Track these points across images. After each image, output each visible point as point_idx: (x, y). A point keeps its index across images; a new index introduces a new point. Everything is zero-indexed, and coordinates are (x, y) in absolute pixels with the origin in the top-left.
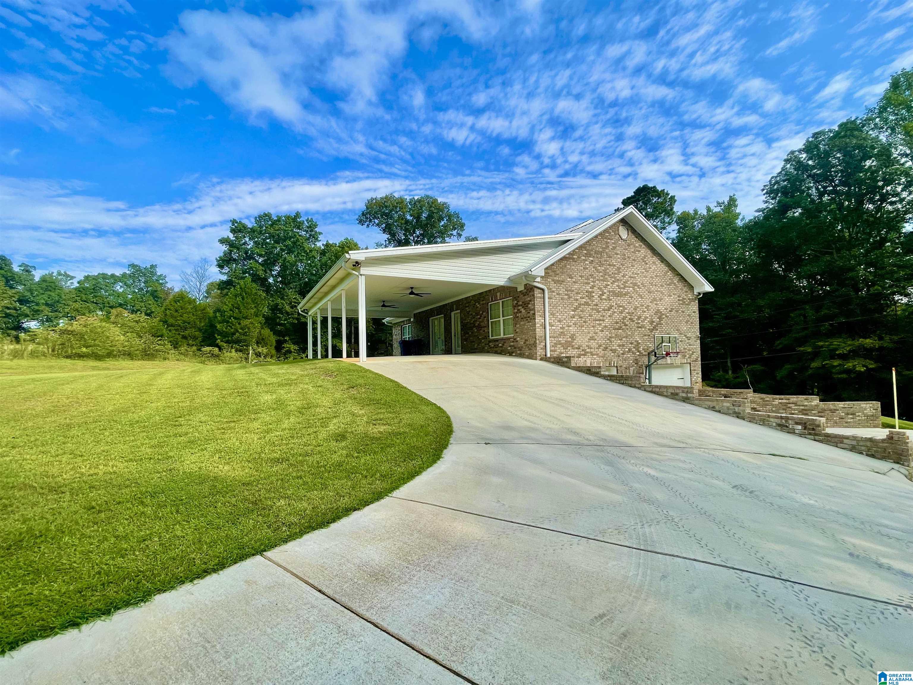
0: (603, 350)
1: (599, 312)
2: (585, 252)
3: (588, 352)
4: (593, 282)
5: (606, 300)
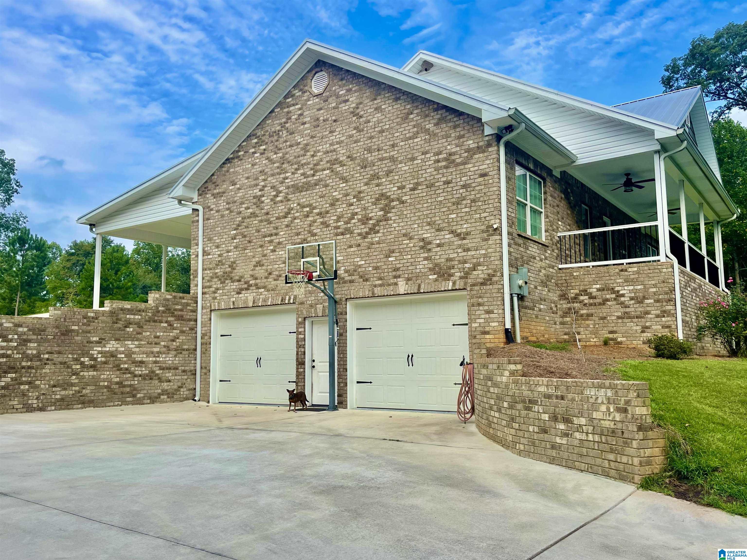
0: (275, 280)
1: (270, 223)
2: (256, 141)
3: (251, 285)
4: (264, 180)
5: (282, 201)
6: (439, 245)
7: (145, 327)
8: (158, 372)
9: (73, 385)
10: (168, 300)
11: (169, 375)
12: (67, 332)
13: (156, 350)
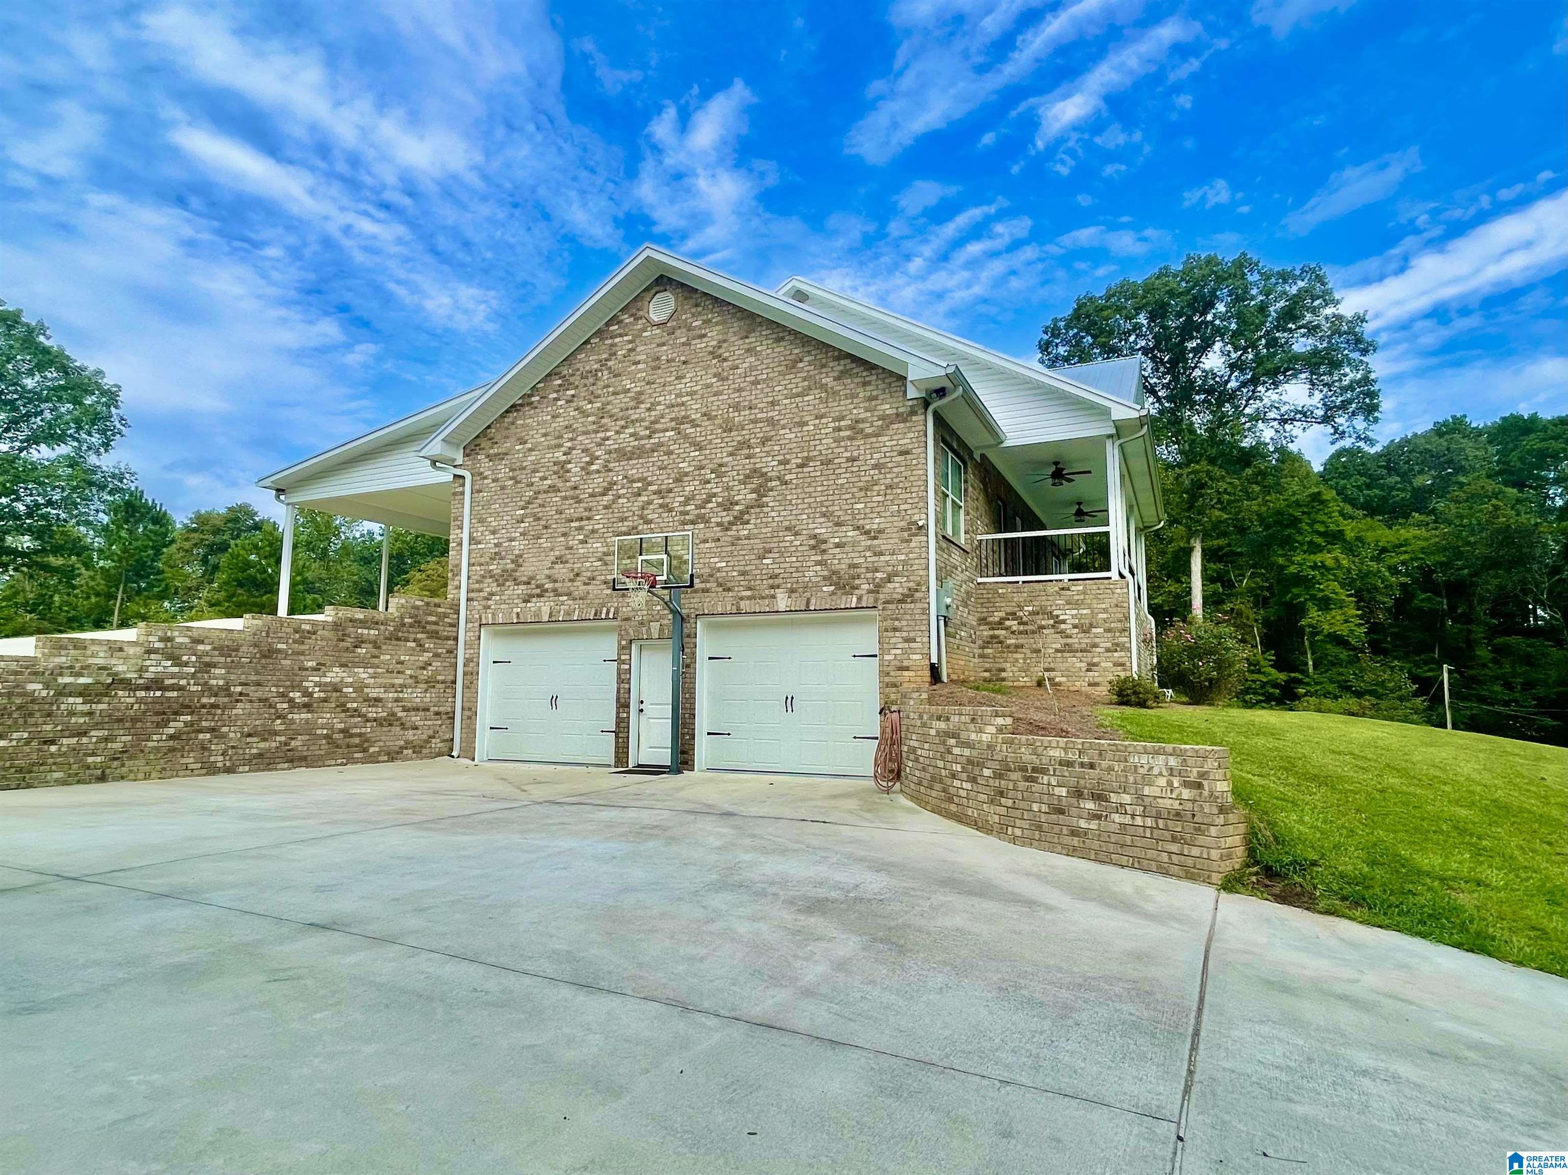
0: (585, 584)
1: (580, 501)
2: (559, 382)
3: (547, 591)
4: (571, 439)
5: (598, 472)
6: (838, 546)
7: (384, 647)
8: (400, 714)
9: (276, 733)
10: (417, 608)
11: (416, 719)
12: (270, 653)
13: (399, 681)
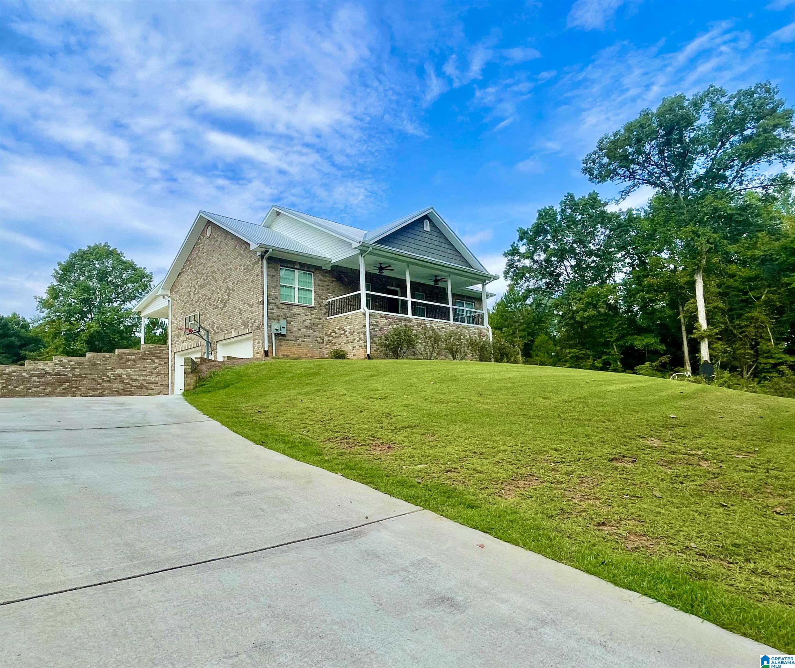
2: (188, 263)
4: (191, 283)
5: (197, 294)
7: (138, 362)
8: (145, 385)
9: (98, 389)
10: (151, 348)
11: (153, 386)
12: (95, 364)
13: (145, 373)
